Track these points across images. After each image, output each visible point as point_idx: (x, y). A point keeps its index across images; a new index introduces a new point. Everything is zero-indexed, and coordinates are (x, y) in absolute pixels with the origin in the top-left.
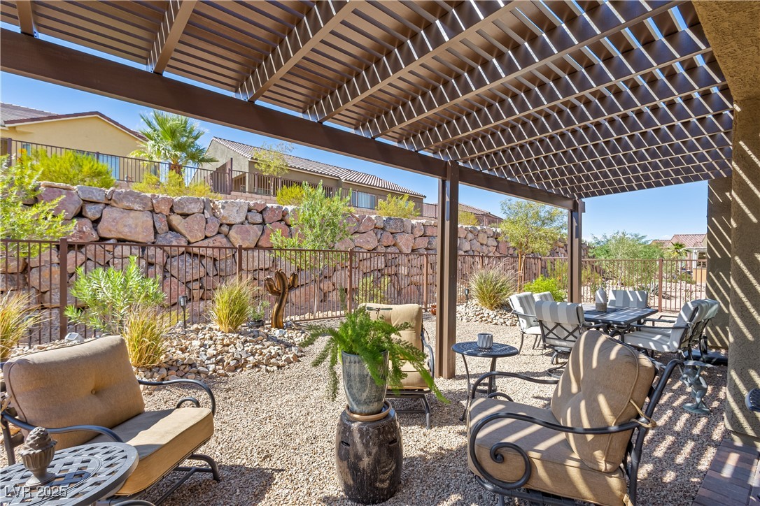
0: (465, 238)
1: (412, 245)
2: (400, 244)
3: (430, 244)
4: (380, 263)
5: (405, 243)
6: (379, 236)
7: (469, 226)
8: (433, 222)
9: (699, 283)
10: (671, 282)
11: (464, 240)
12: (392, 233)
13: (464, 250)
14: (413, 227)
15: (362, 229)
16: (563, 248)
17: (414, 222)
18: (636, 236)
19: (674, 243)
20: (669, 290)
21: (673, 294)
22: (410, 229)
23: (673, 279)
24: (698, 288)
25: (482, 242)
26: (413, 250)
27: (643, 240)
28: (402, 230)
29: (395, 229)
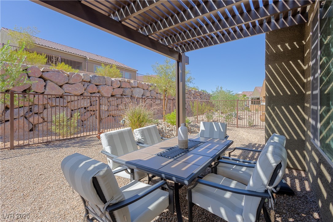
0: (147, 90)
1: (111, 92)
2: (103, 92)
3: (125, 92)
4: (85, 103)
5: (106, 91)
6: (86, 86)
7: (150, 84)
8: (126, 80)
9: (252, 111)
10: (242, 111)
11: (146, 91)
12: (96, 85)
13: (147, 96)
14: (112, 82)
15: (71, 82)
16: (199, 96)
17: (113, 79)
18: (229, 91)
19: (243, 94)
20: (241, 115)
21: (243, 117)
22: (110, 83)
23: (243, 110)
24: (252, 114)
25: (157, 92)
26: (112, 96)
27: (232, 93)
28: (105, 84)
29: (99, 83)
